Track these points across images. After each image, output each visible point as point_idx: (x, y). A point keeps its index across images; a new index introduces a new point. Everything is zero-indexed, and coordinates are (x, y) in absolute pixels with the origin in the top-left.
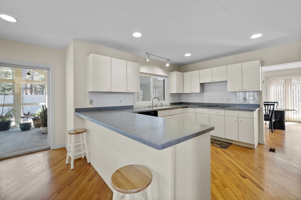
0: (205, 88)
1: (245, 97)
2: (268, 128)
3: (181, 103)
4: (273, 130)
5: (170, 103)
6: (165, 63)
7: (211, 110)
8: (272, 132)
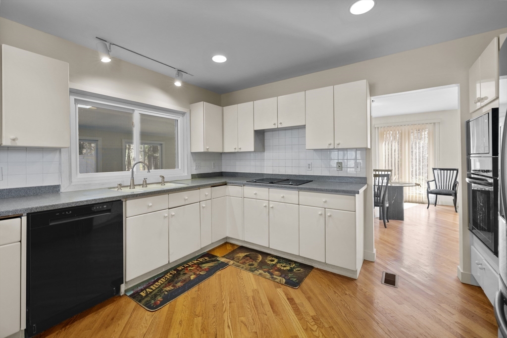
0: (266, 140)
1: (340, 161)
2: (377, 218)
3: (221, 174)
4: (386, 221)
5: (192, 175)
6: (172, 80)
7: (272, 190)
8: (385, 227)
